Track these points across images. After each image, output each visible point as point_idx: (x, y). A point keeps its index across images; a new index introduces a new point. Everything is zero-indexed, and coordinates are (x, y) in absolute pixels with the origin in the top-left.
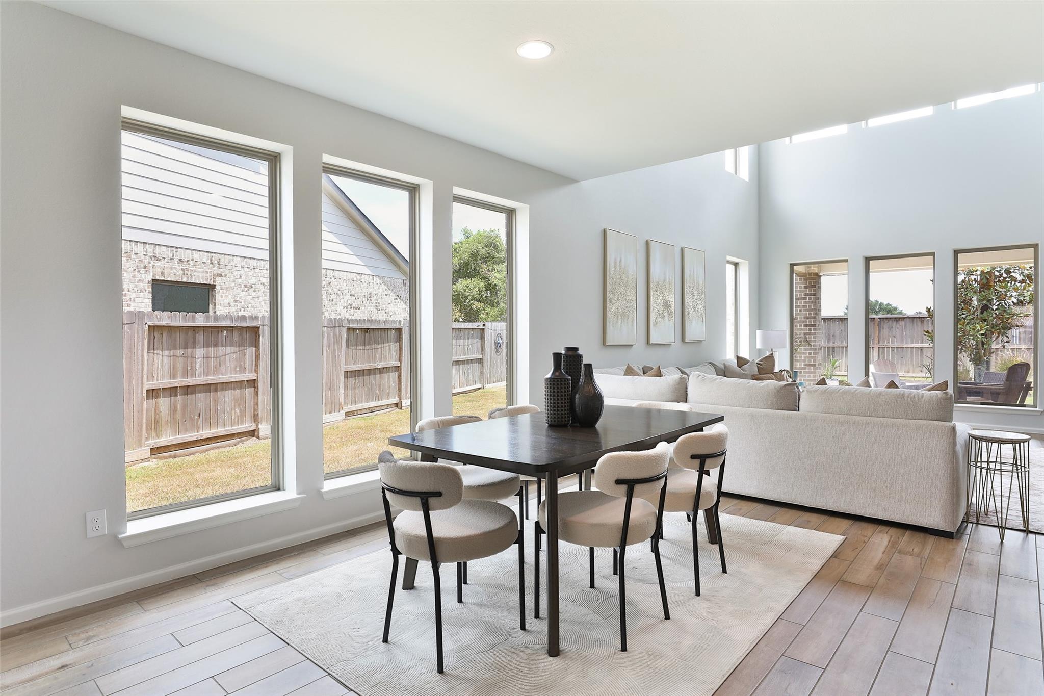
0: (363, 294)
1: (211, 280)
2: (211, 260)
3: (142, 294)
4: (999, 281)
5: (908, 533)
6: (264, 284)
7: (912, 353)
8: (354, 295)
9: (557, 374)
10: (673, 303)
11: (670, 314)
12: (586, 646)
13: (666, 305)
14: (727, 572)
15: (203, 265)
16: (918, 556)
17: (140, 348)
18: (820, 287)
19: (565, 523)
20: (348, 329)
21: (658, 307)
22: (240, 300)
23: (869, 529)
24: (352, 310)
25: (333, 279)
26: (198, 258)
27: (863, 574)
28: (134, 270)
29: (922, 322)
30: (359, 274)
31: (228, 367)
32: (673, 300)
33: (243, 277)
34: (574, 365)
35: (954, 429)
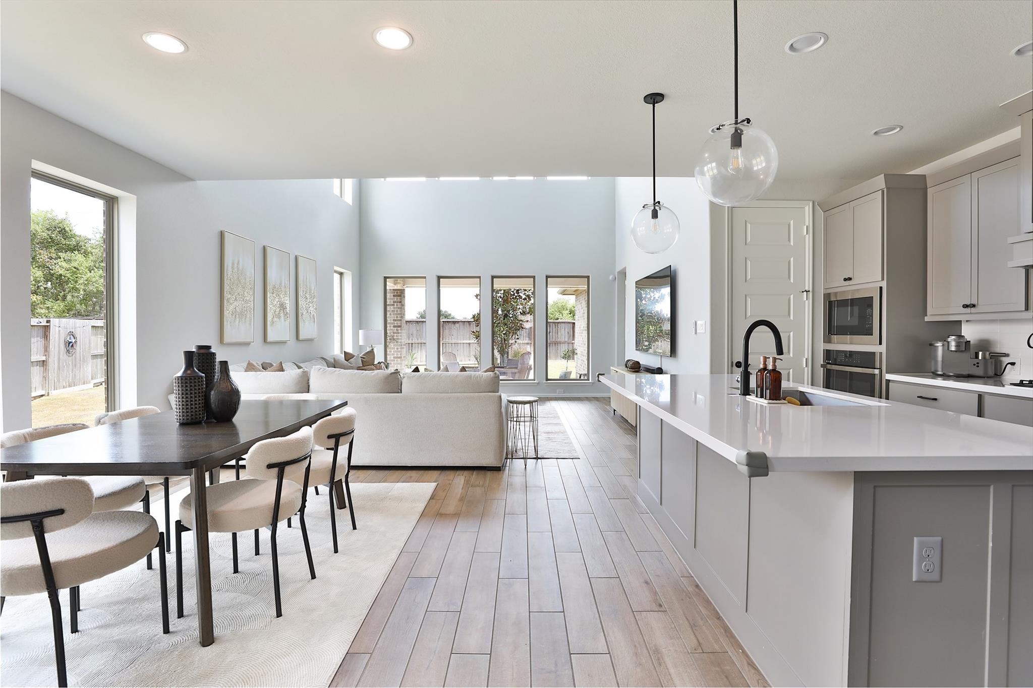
4: (513, 298)
5: (475, 472)
7: (463, 346)
9: (189, 372)
10: (288, 305)
11: (286, 314)
12: (240, 625)
13: (282, 306)
14: (357, 528)
16: (482, 487)
18: (404, 297)
19: (213, 514)
21: (274, 308)
23: (450, 474)
27: (451, 508)
29: (470, 324)
32: (289, 303)
34: (208, 363)
35: (500, 397)
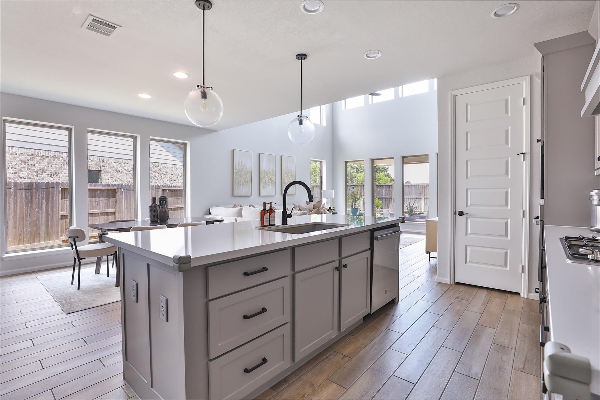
0: (178, 174)
1: (99, 168)
2: (99, 160)
3: (65, 175)
6: (126, 170)
8: (173, 175)
9: (154, 204)
11: (273, 183)
13: (270, 180)
15: (95, 162)
17: (57, 198)
20: (163, 190)
21: (265, 181)
22: (114, 177)
24: (172, 181)
25: (162, 167)
26: (93, 159)
28: (61, 164)
30: (176, 165)
31: (101, 206)
32: (275, 178)
33: (115, 167)
